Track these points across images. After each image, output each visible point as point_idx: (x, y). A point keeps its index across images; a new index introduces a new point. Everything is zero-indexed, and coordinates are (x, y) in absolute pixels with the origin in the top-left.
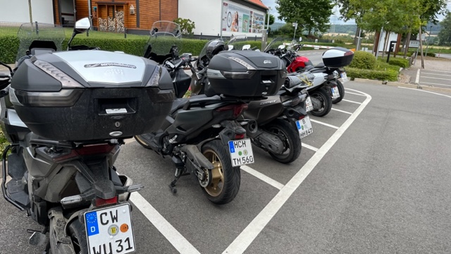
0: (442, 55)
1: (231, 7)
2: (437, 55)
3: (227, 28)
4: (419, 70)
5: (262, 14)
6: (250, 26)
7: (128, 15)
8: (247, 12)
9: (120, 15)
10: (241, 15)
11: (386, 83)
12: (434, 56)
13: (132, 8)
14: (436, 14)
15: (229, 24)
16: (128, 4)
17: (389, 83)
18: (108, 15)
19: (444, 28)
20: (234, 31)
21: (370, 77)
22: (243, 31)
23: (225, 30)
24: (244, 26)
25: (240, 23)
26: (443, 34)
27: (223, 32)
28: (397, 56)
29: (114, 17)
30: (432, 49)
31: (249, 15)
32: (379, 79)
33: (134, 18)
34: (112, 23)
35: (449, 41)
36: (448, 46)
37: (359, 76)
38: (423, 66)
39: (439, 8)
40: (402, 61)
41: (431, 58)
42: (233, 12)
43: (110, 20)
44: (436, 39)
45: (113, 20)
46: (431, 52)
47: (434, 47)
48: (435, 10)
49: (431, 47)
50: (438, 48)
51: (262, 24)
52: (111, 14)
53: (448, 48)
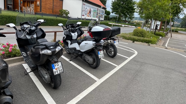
0: (181, 32)
1: (87, 6)
2: (179, 32)
3: (85, 15)
4: (169, 38)
5: (104, 10)
6: (97, 15)
7: (36, 6)
8: (95, 9)
9: (32, 6)
10: (92, 10)
11: (149, 45)
12: (178, 32)
13: (38, 3)
14: (179, 14)
15: (86, 13)
16: (36, 1)
17: (151, 45)
18: (27, 5)
19: (183, 21)
20: (89, 16)
21: (142, 41)
22: (93, 17)
23: (84, 16)
24: (94, 15)
25: (92, 13)
26: (182, 23)
27: (82, 16)
28: (160, 31)
29: (30, 7)
30: (177, 29)
31: (97, 10)
32: (147, 43)
33: (39, 8)
34: (29, 9)
35: (185, 26)
36: (184, 28)
37: (137, 41)
38: (171, 36)
39: (180, 12)
40: (161, 34)
41: (176, 33)
42: (88, 8)
43: (28, 8)
44: (179, 25)
45: (29, 8)
46: (177, 30)
47: (178, 28)
48: (178, 13)
49: (177, 28)
50: (180, 29)
51: (103, 14)
52: (29, 5)
53: (184, 29)
